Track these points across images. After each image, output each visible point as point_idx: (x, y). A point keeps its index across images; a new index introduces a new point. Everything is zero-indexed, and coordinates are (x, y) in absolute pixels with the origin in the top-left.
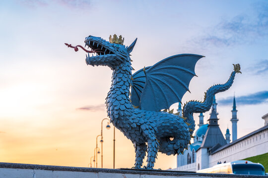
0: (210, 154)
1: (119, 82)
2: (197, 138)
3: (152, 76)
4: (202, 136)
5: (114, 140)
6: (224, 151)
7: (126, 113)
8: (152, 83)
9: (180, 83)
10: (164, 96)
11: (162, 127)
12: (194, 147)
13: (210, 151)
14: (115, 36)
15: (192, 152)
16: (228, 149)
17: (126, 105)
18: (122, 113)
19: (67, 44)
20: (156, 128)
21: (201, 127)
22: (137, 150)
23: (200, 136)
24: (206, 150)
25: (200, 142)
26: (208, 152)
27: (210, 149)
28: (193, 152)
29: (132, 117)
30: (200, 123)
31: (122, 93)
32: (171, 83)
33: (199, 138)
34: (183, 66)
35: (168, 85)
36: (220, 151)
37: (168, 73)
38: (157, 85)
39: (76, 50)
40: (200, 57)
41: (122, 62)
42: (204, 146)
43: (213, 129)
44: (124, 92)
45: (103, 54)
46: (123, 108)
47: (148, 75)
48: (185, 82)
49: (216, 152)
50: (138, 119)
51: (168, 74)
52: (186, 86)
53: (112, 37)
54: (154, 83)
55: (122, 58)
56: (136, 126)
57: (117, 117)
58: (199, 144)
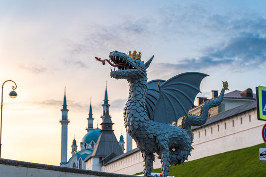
0: (103, 165)
1: (137, 95)
2: (85, 145)
3: (164, 91)
4: (91, 143)
6: (120, 161)
7: (146, 125)
8: (164, 97)
9: (187, 98)
10: (174, 110)
11: (172, 139)
12: (81, 155)
13: (102, 161)
14: (135, 52)
15: (78, 162)
16: (125, 159)
17: (145, 117)
18: (142, 125)
19: (96, 58)
20: (168, 140)
21: (90, 132)
22: (147, 159)
23: (88, 143)
24: (98, 160)
25: (88, 149)
26: (100, 162)
27: (103, 159)
28: (80, 162)
29: (149, 128)
30: (89, 127)
31: (141, 106)
32: (179, 98)
33: (87, 144)
34: (191, 83)
35: (177, 99)
36: (115, 161)
37: (178, 88)
38: (168, 99)
39: (104, 64)
40: (205, 75)
41: (141, 77)
42: (96, 155)
43: (107, 135)
44: (142, 105)
45: (126, 69)
46: (142, 119)
47: (162, 90)
48: (191, 97)
49: (111, 163)
50: (155, 130)
51: (178, 90)
52: (192, 101)
53: (132, 53)
54: (166, 97)
55: (142, 74)
56: (153, 137)
57: (137, 127)
58: (88, 152)
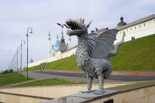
5: (28, 49)
7: (89, 62)
25: (57, 48)
26: (61, 52)
30: (57, 41)
39: (63, 27)
42: (59, 50)
43: (63, 44)
45: (76, 29)
49: (64, 52)
50: (94, 65)
54: (99, 44)
56: (93, 69)
